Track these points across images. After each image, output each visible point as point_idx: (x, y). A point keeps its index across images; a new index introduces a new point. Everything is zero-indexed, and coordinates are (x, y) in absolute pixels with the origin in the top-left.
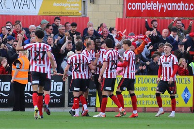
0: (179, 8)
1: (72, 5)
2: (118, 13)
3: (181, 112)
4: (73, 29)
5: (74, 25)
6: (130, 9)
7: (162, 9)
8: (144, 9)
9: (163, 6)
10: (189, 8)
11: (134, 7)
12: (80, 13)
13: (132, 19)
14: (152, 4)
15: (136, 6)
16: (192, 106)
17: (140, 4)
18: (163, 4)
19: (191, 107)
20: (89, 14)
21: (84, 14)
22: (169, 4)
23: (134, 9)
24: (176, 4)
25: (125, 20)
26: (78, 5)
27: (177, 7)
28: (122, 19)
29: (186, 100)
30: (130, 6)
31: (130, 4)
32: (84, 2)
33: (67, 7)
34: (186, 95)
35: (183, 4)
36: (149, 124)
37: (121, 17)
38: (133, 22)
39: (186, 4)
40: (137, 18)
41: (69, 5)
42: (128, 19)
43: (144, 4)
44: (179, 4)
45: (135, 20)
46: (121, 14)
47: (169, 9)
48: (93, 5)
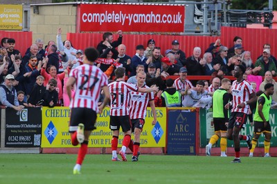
0: (148, 20)
1: (10, 16)
2: (70, 27)
3: (151, 154)
4: (10, 46)
5: (11, 41)
6: (85, 21)
7: (127, 21)
8: (103, 21)
9: (127, 17)
10: (161, 20)
11: (90, 19)
12: (21, 25)
13: (88, 35)
14: (113, 14)
15: (93, 17)
16: (164, 146)
17: (98, 14)
18: (127, 15)
19: (163, 148)
20: (32, 28)
21: (26, 27)
22: (135, 15)
23: (90, 21)
24: (144, 15)
25: (79, 35)
26: (18, 16)
27: (146, 19)
28: (75, 35)
29: (157, 139)
30: (85, 18)
31: (85, 14)
32: (26, 12)
33: (4, 18)
34: (157, 132)
35: (154, 15)
36: (108, 169)
37: (74, 32)
38: (89, 37)
39: (158, 15)
40: (94, 32)
41: (7, 16)
42: (83, 35)
43: (103, 14)
44: (148, 15)
45: (92, 35)
46: (74, 27)
47: (135, 21)
48: (37, 17)
